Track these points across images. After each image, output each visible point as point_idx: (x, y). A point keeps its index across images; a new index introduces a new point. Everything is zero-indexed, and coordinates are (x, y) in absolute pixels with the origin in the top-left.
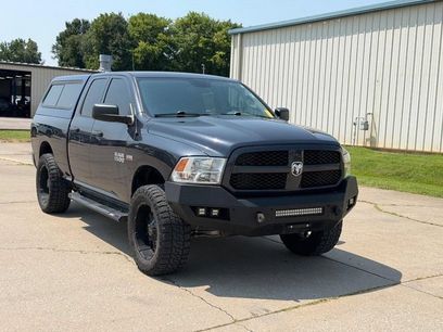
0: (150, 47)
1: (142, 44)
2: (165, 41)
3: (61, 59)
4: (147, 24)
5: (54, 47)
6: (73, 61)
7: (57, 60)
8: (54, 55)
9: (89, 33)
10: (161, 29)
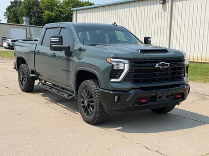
0: (50, 13)
1: (46, 12)
2: (58, 11)
3: (9, 19)
4: (49, 3)
5: (5, 13)
6: (14, 19)
7: (6, 19)
8: (5, 17)
9: (22, 7)
10: (56, 5)
